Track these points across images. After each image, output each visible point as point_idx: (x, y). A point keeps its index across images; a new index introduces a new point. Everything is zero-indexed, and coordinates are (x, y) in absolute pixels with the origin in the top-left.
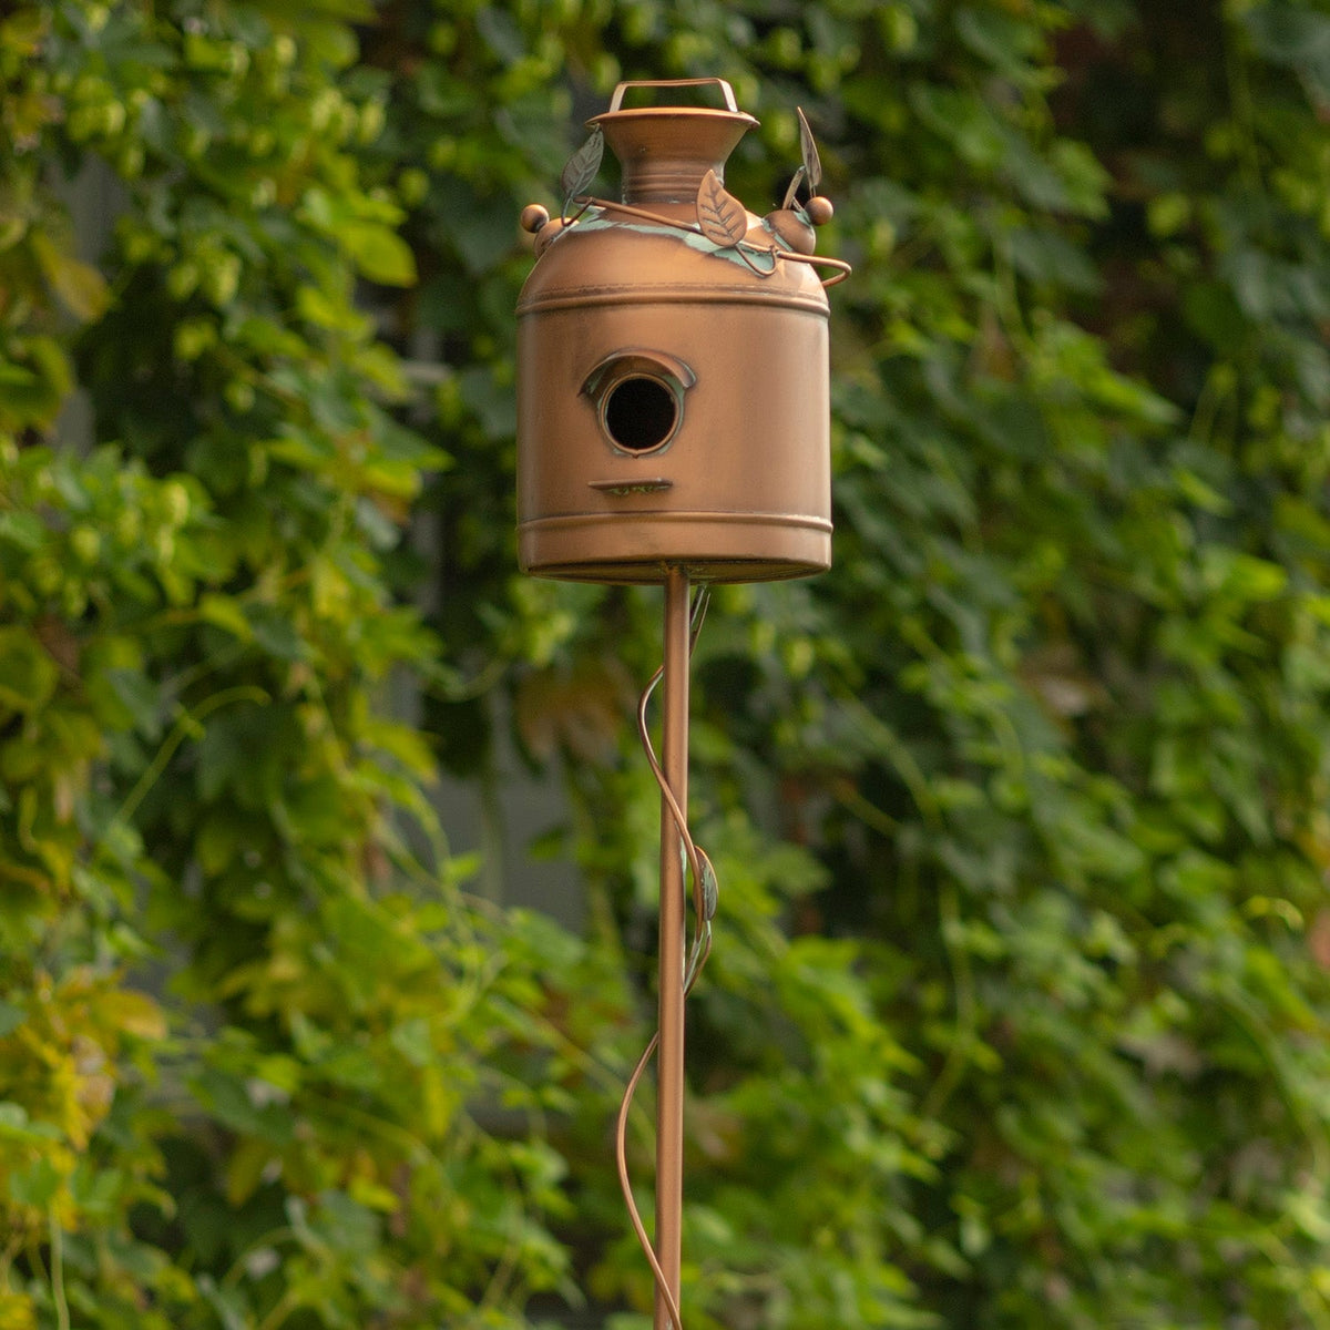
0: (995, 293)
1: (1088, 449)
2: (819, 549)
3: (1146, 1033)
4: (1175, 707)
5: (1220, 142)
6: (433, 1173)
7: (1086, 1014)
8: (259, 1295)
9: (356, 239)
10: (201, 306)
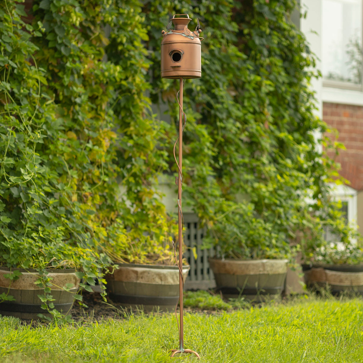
0: (224, 41)
1: (236, 62)
2: (200, 74)
3: (243, 137)
4: (247, 95)
5: (253, 22)
6: (151, 155)
7: (235, 134)
8: (129, 171)
9: (141, 35)
10: (121, 43)
